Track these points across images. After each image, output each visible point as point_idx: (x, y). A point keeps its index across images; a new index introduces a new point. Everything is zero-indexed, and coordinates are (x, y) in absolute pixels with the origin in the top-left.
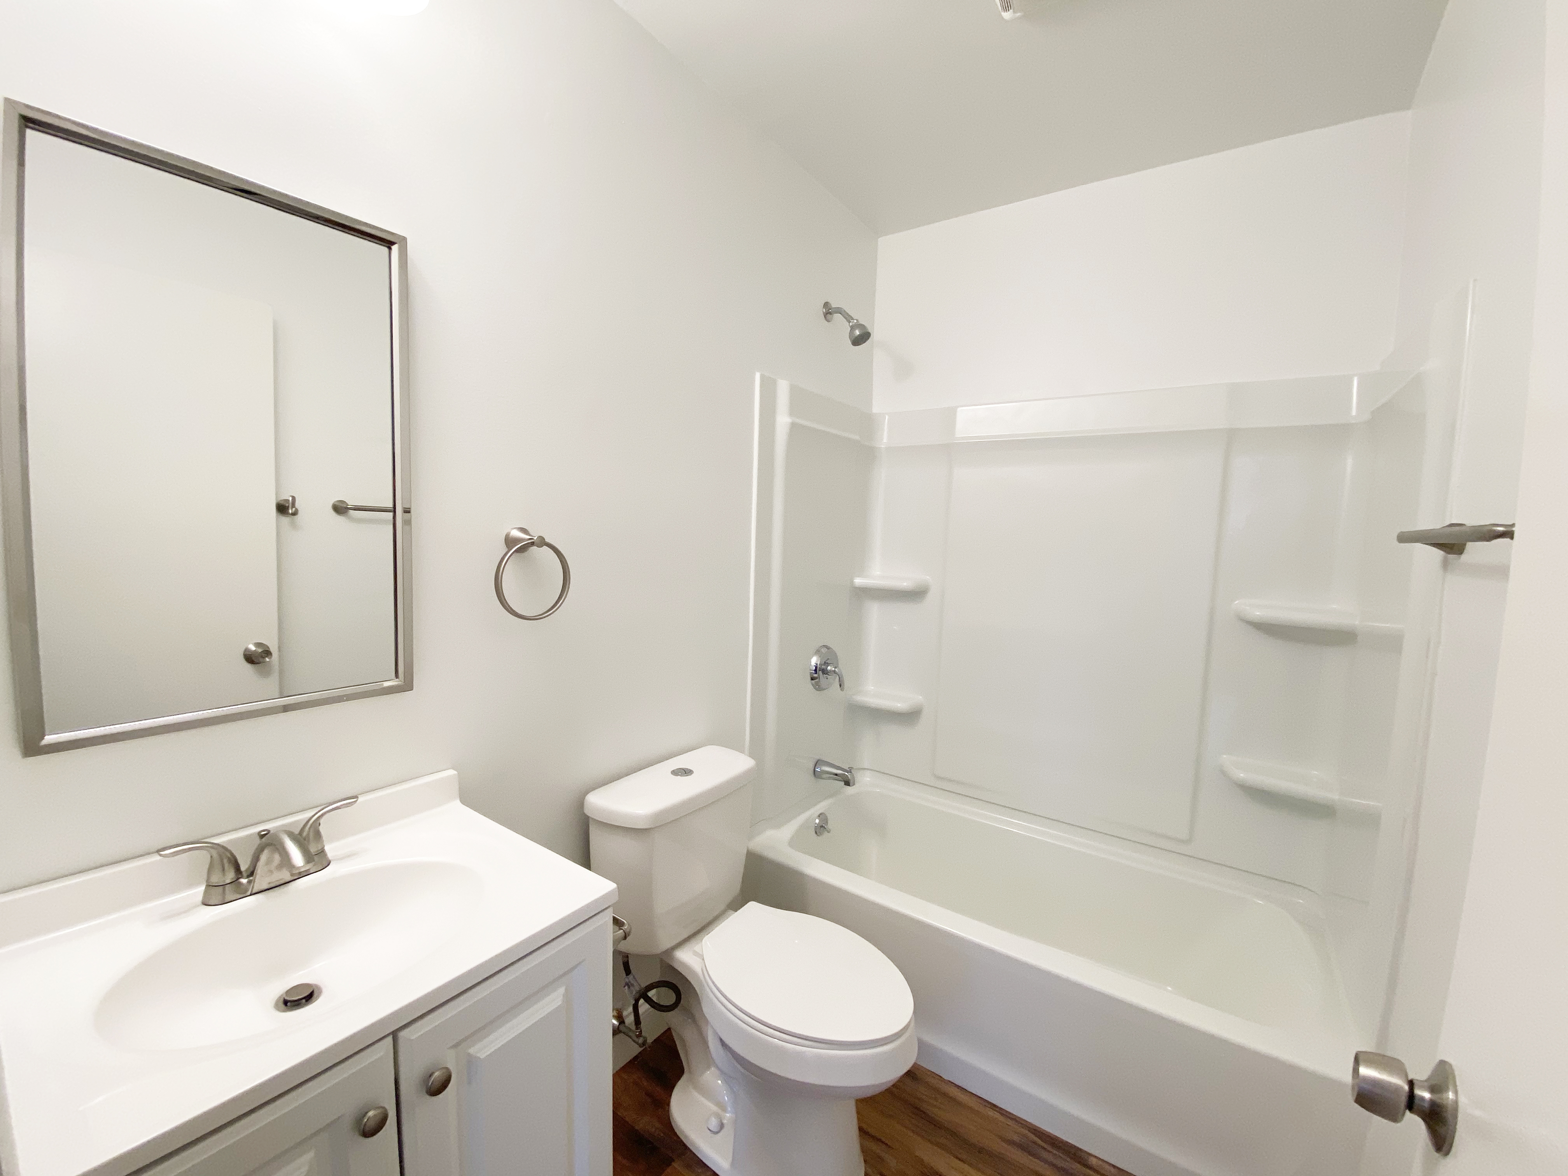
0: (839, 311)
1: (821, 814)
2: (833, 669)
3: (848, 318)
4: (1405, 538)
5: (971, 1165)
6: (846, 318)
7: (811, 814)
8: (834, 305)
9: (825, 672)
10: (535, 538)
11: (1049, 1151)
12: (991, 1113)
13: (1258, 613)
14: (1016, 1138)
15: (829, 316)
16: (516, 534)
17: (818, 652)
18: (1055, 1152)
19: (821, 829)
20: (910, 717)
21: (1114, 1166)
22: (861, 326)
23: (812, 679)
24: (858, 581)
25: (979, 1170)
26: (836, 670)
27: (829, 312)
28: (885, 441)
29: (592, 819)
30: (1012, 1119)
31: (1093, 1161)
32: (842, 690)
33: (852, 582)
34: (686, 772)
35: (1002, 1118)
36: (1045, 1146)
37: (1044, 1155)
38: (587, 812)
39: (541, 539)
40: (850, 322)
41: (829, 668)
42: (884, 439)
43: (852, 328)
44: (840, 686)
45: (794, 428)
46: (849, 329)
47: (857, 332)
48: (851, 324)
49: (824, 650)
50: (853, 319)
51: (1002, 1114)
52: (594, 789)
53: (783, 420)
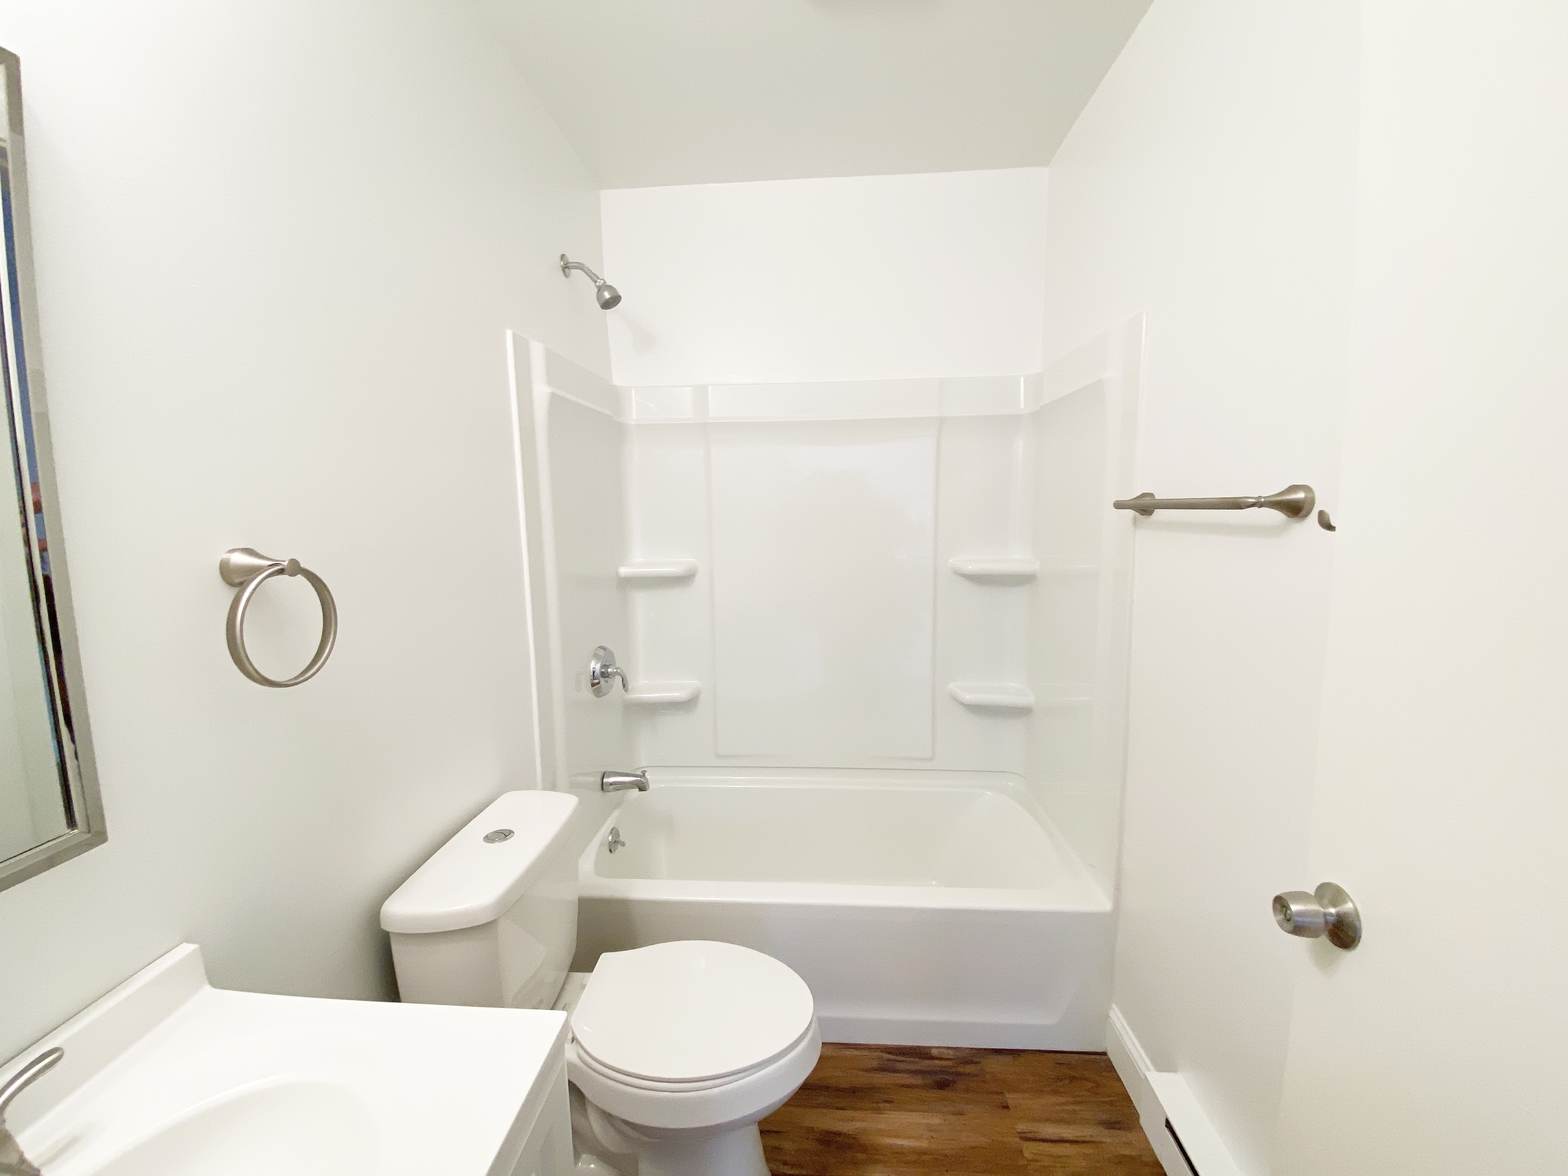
0: (580, 267)
1: (612, 830)
2: (615, 670)
3: (594, 278)
4: (1119, 505)
5: (855, 1109)
6: (591, 277)
7: (603, 834)
8: (571, 258)
9: (604, 675)
10: (286, 563)
11: (903, 1061)
12: (848, 1053)
13: (971, 568)
14: (874, 1064)
15: (567, 270)
16: (240, 559)
17: (596, 656)
18: (908, 1059)
19: (614, 844)
20: (687, 705)
21: (949, 1048)
22: (610, 288)
23: (593, 685)
24: (624, 571)
25: (861, 1109)
26: (619, 671)
27: (566, 267)
28: (634, 417)
29: (392, 933)
30: (864, 1049)
31: (935, 1052)
32: (626, 691)
33: (617, 574)
34: (505, 835)
35: (856, 1053)
36: (897, 1058)
37: (902, 1066)
38: (386, 926)
39: (294, 563)
40: (596, 282)
41: (609, 670)
42: (634, 415)
43: (600, 289)
44: (624, 686)
45: (555, 401)
46: (596, 290)
47: (607, 295)
48: (598, 284)
49: (601, 652)
50: (598, 278)
51: (856, 1049)
52: (390, 893)
53: (541, 391)
